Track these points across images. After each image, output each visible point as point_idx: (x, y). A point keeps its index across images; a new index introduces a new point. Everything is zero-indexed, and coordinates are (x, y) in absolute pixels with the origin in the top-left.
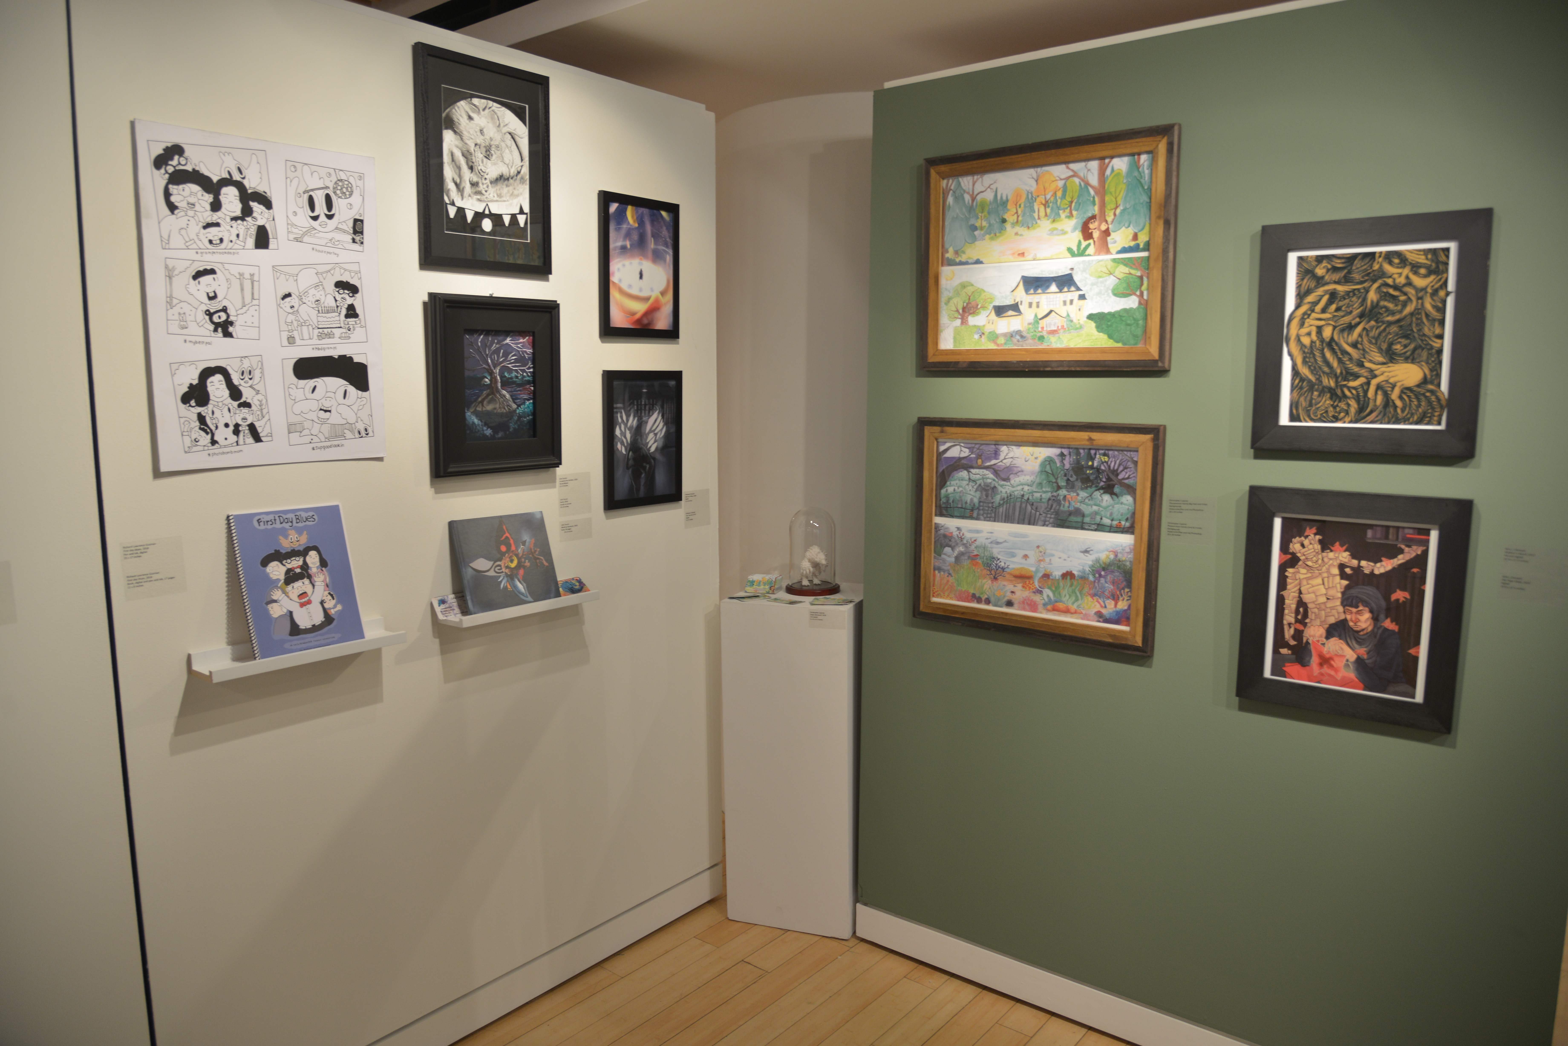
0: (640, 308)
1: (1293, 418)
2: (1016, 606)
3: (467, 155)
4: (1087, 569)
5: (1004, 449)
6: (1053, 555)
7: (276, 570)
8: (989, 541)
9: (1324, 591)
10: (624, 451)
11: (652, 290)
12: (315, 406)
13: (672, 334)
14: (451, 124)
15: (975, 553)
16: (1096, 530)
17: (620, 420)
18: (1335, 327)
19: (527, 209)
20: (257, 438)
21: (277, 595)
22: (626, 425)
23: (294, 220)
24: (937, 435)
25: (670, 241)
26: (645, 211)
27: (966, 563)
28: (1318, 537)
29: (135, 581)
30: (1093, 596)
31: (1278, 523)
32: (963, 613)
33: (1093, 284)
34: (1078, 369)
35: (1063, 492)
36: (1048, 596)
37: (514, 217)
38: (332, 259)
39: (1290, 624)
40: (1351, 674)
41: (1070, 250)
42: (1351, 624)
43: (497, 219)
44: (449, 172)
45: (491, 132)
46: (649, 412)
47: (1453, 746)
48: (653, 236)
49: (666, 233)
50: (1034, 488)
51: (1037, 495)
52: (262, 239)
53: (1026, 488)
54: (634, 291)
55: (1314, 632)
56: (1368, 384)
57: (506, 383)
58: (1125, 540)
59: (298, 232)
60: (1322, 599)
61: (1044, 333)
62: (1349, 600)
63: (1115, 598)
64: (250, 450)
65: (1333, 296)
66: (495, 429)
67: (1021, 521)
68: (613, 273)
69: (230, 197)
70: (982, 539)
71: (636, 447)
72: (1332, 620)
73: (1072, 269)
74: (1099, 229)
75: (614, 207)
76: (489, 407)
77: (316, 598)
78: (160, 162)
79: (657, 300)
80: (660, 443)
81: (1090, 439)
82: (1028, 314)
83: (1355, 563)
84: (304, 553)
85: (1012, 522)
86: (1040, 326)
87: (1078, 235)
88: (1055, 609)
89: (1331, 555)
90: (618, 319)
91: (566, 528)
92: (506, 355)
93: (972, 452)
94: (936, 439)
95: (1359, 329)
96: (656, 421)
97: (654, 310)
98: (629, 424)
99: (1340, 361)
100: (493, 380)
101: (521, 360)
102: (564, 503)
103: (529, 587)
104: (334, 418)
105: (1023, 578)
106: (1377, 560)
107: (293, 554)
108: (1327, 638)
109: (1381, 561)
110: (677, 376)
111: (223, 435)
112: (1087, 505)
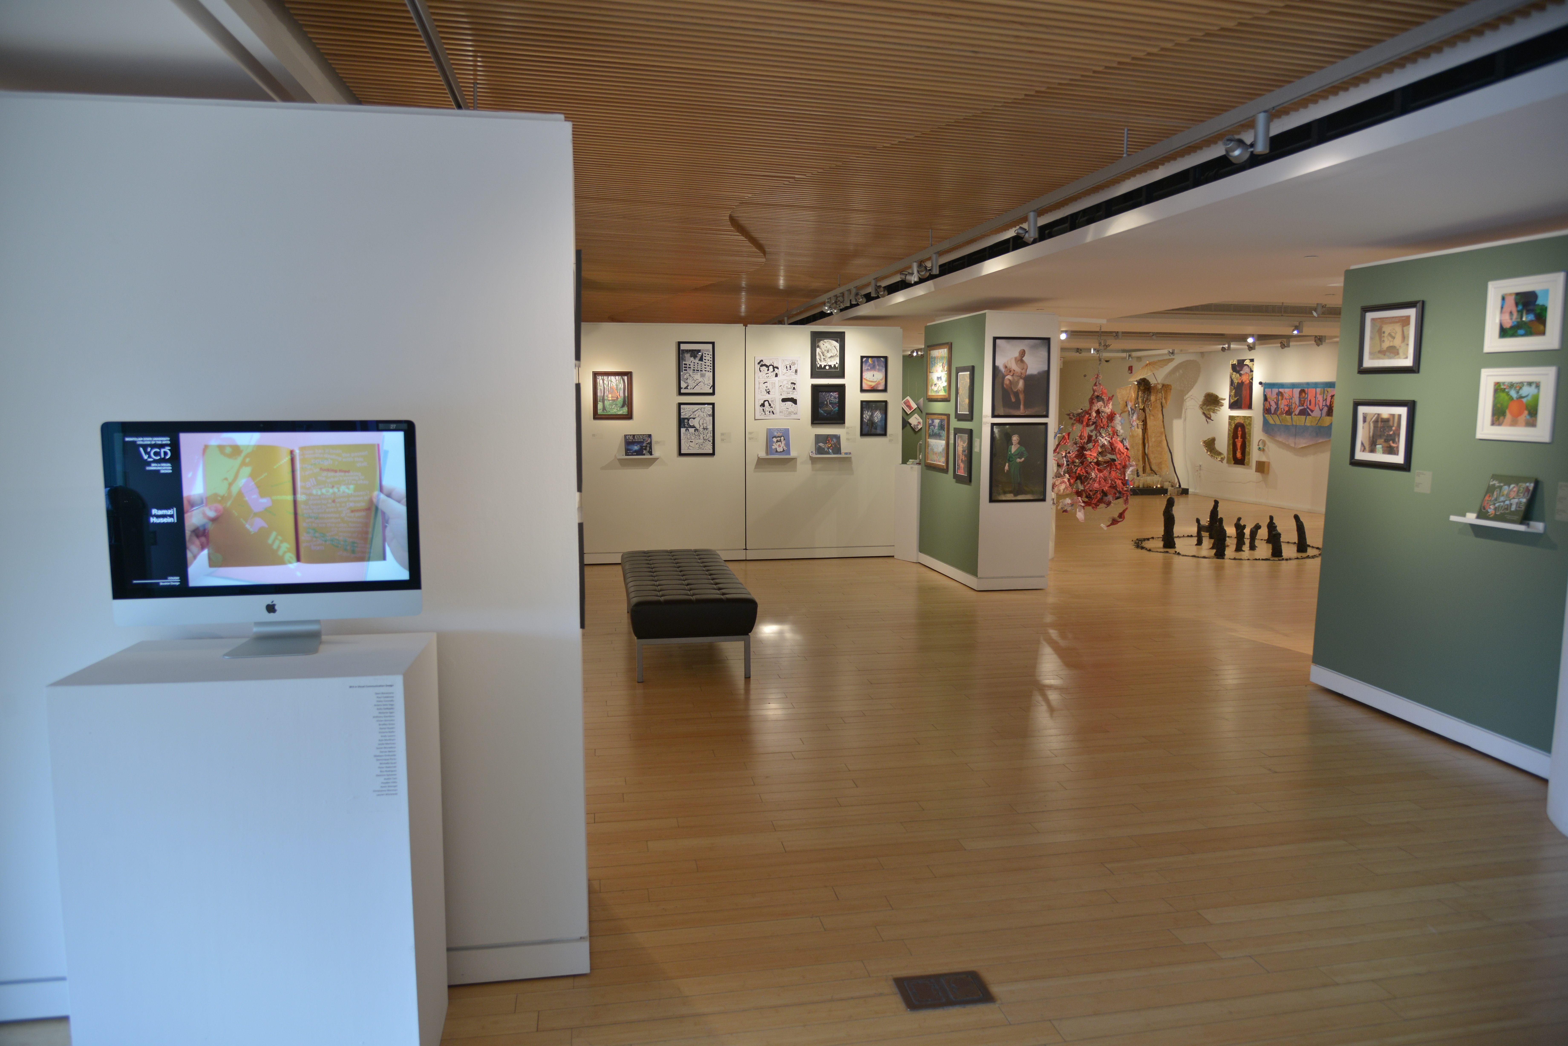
1: (959, 412)
2: (934, 461)
3: (822, 353)
4: (942, 450)
5: (934, 420)
6: (939, 447)
7: (775, 440)
8: (933, 445)
12: (785, 408)
13: (885, 390)
14: (818, 347)
15: (932, 448)
16: (943, 440)
19: (838, 363)
20: (774, 414)
21: (774, 444)
23: (783, 371)
24: (928, 417)
25: (884, 366)
26: (876, 359)
27: (931, 451)
29: (750, 439)
30: (942, 457)
31: (958, 436)
32: (931, 465)
33: (943, 379)
34: (941, 400)
35: (940, 431)
36: (938, 458)
37: (835, 365)
38: (791, 378)
39: (958, 460)
40: (963, 471)
41: (941, 370)
42: (963, 459)
43: (830, 366)
44: (818, 357)
45: (829, 347)
47: (971, 485)
48: (878, 365)
49: (883, 364)
50: (937, 430)
51: (937, 432)
52: (776, 375)
57: (830, 403)
58: (945, 442)
59: (783, 373)
60: (961, 453)
61: (938, 391)
62: (963, 454)
64: (772, 416)
66: (827, 414)
69: (771, 368)
72: (961, 458)
73: (941, 375)
74: (944, 366)
75: (864, 359)
76: (826, 409)
77: (782, 446)
78: (759, 363)
79: (879, 382)
80: (879, 420)
81: (943, 417)
82: (938, 386)
83: (963, 444)
84: (781, 437)
85: (935, 439)
86: (937, 389)
87: (942, 367)
88: (939, 461)
89: (961, 443)
90: (865, 387)
91: (848, 439)
92: (831, 397)
93: (931, 421)
94: (928, 419)
97: (879, 384)
100: (827, 402)
101: (835, 398)
102: (847, 433)
103: (833, 452)
104: (789, 410)
105: (936, 453)
107: (779, 437)
108: (961, 462)
109: (965, 444)
110: (886, 402)
111: (767, 413)
112: (942, 434)
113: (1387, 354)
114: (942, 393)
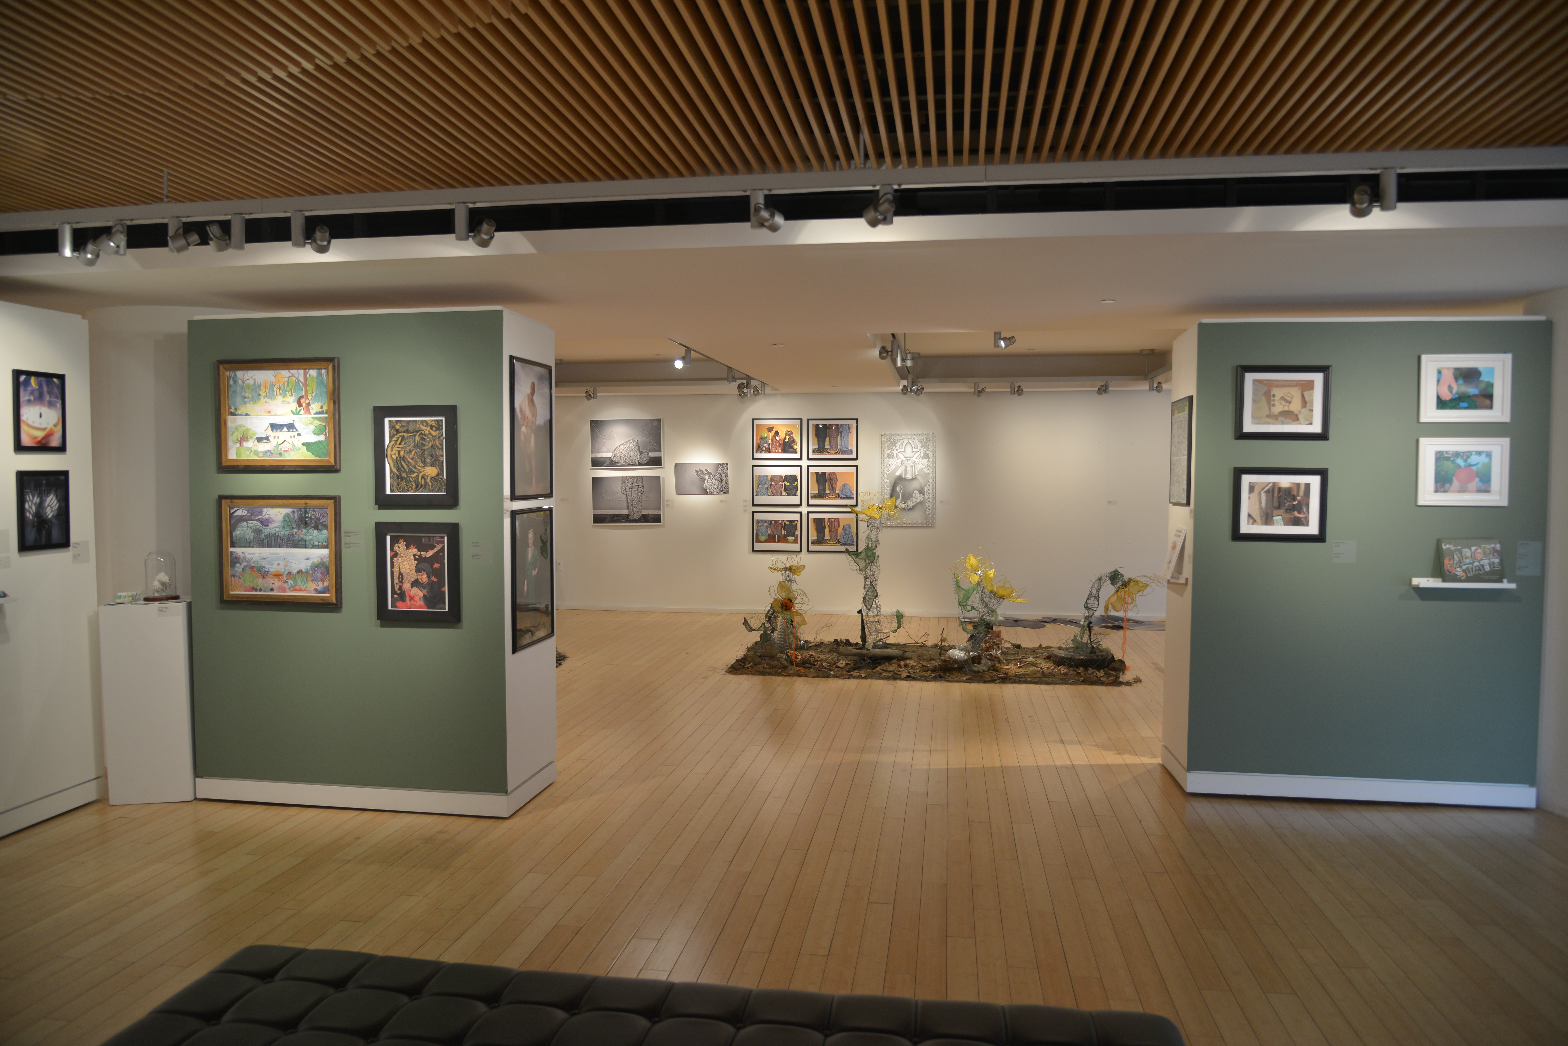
0: (40, 434)
1: (392, 491)
2: (275, 591)
4: (309, 568)
5: (265, 510)
6: (292, 562)
8: (260, 558)
9: (408, 567)
10: (31, 517)
11: (48, 424)
13: (62, 449)
15: (253, 565)
16: (311, 548)
17: (28, 499)
18: (404, 451)
22: (32, 502)
24: (229, 504)
25: (59, 395)
26: (43, 379)
27: (248, 571)
28: (405, 543)
30: (312, 581)
31: (388, 538)
32: (247, 598)
33: (304, 428)
34: (299, 469)
35: (295, 530)
36: (291, 584)
39: (397, 583)
40: (422, 603)
41: (292, 411)
42: (420, 580)
46: (47, 495)
47: (462, 628)
48: (49, 393)
49: (56, 391)
50: (281, 529)
51: (283, 533)
53: (277, 529)
54: (37, 425)
55: (407, 586)
56: (418, 475)
58: (325, 552)
60: (408, 571)
61: (282, 452)
62: (418, 570)
63: (323, 581)
65: (403, 438)
67: (275, 547)
68: (23, 415)
70: (256, 557)
71: (39, 514)
72: (413, 580)
73: (294, 421)
74: (305, 403)
75: (22, 378)
79: (51, 430)
80: (55, 513)
81: (306, 503)
82: (274, 442)
83: (419, 553)
85: (271, 547)
86: (280, 448)
87: (295, 405)
88: (295, 590)
89: (410, 550)
90: (26, 441)
93: (248, 512)
94: (229, 506)
95: (413, 452)
96: (52, 499)
97: (49, 435)
98: (34, 501)
99: (407, 465)
105: (278, 575)
106: (427, 551)
108: (412, 588)
109: (428, 551)
110: (66, 474)
112: (307, 536)
113: (1280, 418)
114: (302, 455)
